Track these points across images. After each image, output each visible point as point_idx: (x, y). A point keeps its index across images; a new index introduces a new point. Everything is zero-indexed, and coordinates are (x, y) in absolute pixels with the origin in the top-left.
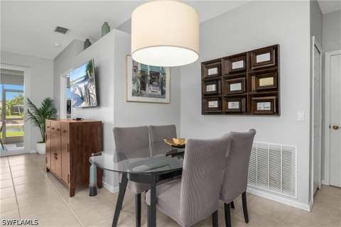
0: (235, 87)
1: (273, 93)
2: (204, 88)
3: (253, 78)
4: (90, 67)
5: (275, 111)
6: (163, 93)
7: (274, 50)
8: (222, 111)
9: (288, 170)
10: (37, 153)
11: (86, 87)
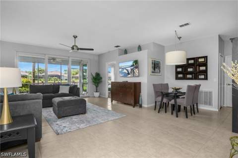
0: (190, 70)
1: (205, 72)
2: (176, 70)
3: (198, 67)
4: (136, 62)
5: (206, 78)
6: (160, 71)
7: (206, 58)
8: (184, 78)
9: (211, 99)
10: (94, 97)
11: (131, 69)
